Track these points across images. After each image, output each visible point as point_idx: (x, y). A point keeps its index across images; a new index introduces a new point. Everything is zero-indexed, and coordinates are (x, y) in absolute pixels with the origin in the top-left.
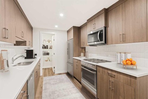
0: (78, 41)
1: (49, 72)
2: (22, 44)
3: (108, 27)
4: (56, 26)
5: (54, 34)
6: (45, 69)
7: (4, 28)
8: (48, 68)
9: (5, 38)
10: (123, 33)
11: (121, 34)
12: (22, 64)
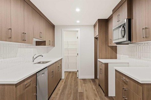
0: (105, 38)
1: (72, 76)
2: (42, 44)
3: (133, 19)
4: (78, 22)
5: (78, 31)
6: (70, 72)
7: (24, 33)
8: (73, 72)
9: (24, 40)
10: (146, 27)
11: (144, 28)
12: (42, 63)
